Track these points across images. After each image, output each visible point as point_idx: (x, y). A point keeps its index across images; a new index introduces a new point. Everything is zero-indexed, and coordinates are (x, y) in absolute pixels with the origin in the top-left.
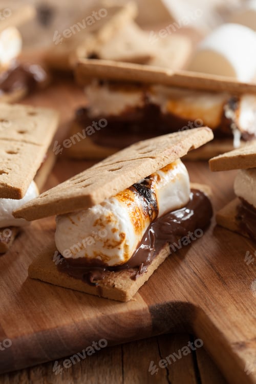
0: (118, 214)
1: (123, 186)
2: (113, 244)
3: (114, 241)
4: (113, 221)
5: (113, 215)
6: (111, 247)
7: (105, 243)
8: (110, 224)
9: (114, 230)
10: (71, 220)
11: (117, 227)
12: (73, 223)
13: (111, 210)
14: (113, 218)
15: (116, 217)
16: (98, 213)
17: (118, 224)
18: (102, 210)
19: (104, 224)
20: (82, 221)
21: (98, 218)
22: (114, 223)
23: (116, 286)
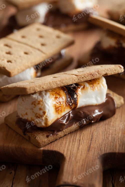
0: (45, 101)
1: (49, 87)
2: (38, 116)
3: (39, 115)
4: (41, 104)
5: (42, 101)
6: (38, 117)
7: (35, 114)
8: (39, 105)
9: (40, 109)
10: (23, 99)
11: (42, 108)
12: (23, 100)
13: (43, 98)
14: (41, 103)
15: (43, 103)
16: (35, 98)
17: (43, 106)
18: (38, 97)
19: (36, 104)
20: (27, 101)
21: (34, 101)
22: (41, 105)
23: (36, 138)
